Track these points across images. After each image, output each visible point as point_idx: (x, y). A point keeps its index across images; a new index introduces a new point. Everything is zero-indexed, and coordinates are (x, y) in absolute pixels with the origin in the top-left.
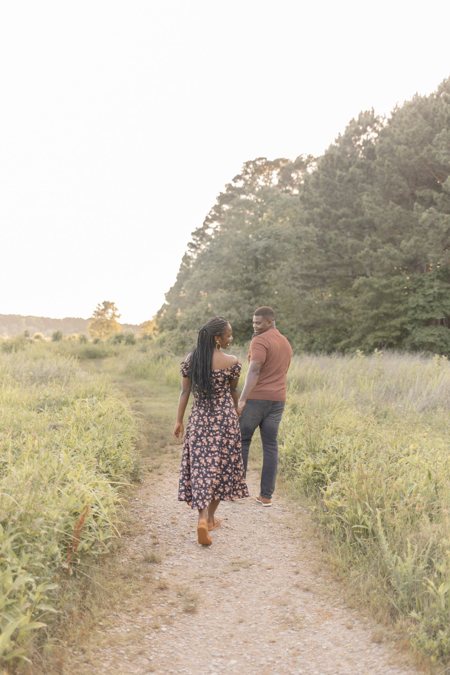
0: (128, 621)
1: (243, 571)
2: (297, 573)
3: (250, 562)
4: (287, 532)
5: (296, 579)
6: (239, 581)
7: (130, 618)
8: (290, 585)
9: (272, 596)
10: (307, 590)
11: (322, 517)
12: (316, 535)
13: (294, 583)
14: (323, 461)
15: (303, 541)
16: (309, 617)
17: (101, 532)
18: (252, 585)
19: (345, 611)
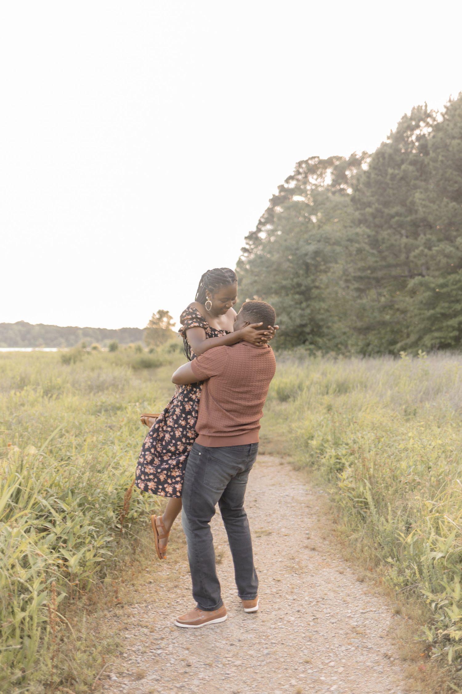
0: (168, 568)
1: (264, 538)
2: (308, 538)
3: (270, 531)
4: (307, 510)
5: (306, 542)
6: (259, 544)
7: (170, 567)
8: (301, 546)
9: (284, 553)
10: (314, 549)
11: (337, 497)
12: (331, 512)
13: (305, 545)
14: (344, 452)
15: (319, 516)
16: (311, 566)
17: (147, 505)
18: (270, 546)
19: (341, 563)
